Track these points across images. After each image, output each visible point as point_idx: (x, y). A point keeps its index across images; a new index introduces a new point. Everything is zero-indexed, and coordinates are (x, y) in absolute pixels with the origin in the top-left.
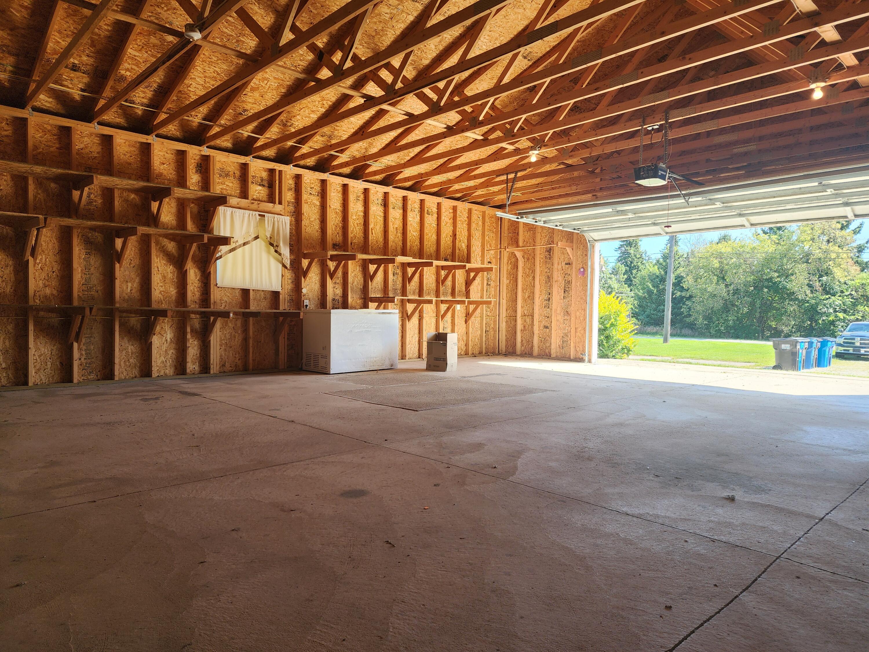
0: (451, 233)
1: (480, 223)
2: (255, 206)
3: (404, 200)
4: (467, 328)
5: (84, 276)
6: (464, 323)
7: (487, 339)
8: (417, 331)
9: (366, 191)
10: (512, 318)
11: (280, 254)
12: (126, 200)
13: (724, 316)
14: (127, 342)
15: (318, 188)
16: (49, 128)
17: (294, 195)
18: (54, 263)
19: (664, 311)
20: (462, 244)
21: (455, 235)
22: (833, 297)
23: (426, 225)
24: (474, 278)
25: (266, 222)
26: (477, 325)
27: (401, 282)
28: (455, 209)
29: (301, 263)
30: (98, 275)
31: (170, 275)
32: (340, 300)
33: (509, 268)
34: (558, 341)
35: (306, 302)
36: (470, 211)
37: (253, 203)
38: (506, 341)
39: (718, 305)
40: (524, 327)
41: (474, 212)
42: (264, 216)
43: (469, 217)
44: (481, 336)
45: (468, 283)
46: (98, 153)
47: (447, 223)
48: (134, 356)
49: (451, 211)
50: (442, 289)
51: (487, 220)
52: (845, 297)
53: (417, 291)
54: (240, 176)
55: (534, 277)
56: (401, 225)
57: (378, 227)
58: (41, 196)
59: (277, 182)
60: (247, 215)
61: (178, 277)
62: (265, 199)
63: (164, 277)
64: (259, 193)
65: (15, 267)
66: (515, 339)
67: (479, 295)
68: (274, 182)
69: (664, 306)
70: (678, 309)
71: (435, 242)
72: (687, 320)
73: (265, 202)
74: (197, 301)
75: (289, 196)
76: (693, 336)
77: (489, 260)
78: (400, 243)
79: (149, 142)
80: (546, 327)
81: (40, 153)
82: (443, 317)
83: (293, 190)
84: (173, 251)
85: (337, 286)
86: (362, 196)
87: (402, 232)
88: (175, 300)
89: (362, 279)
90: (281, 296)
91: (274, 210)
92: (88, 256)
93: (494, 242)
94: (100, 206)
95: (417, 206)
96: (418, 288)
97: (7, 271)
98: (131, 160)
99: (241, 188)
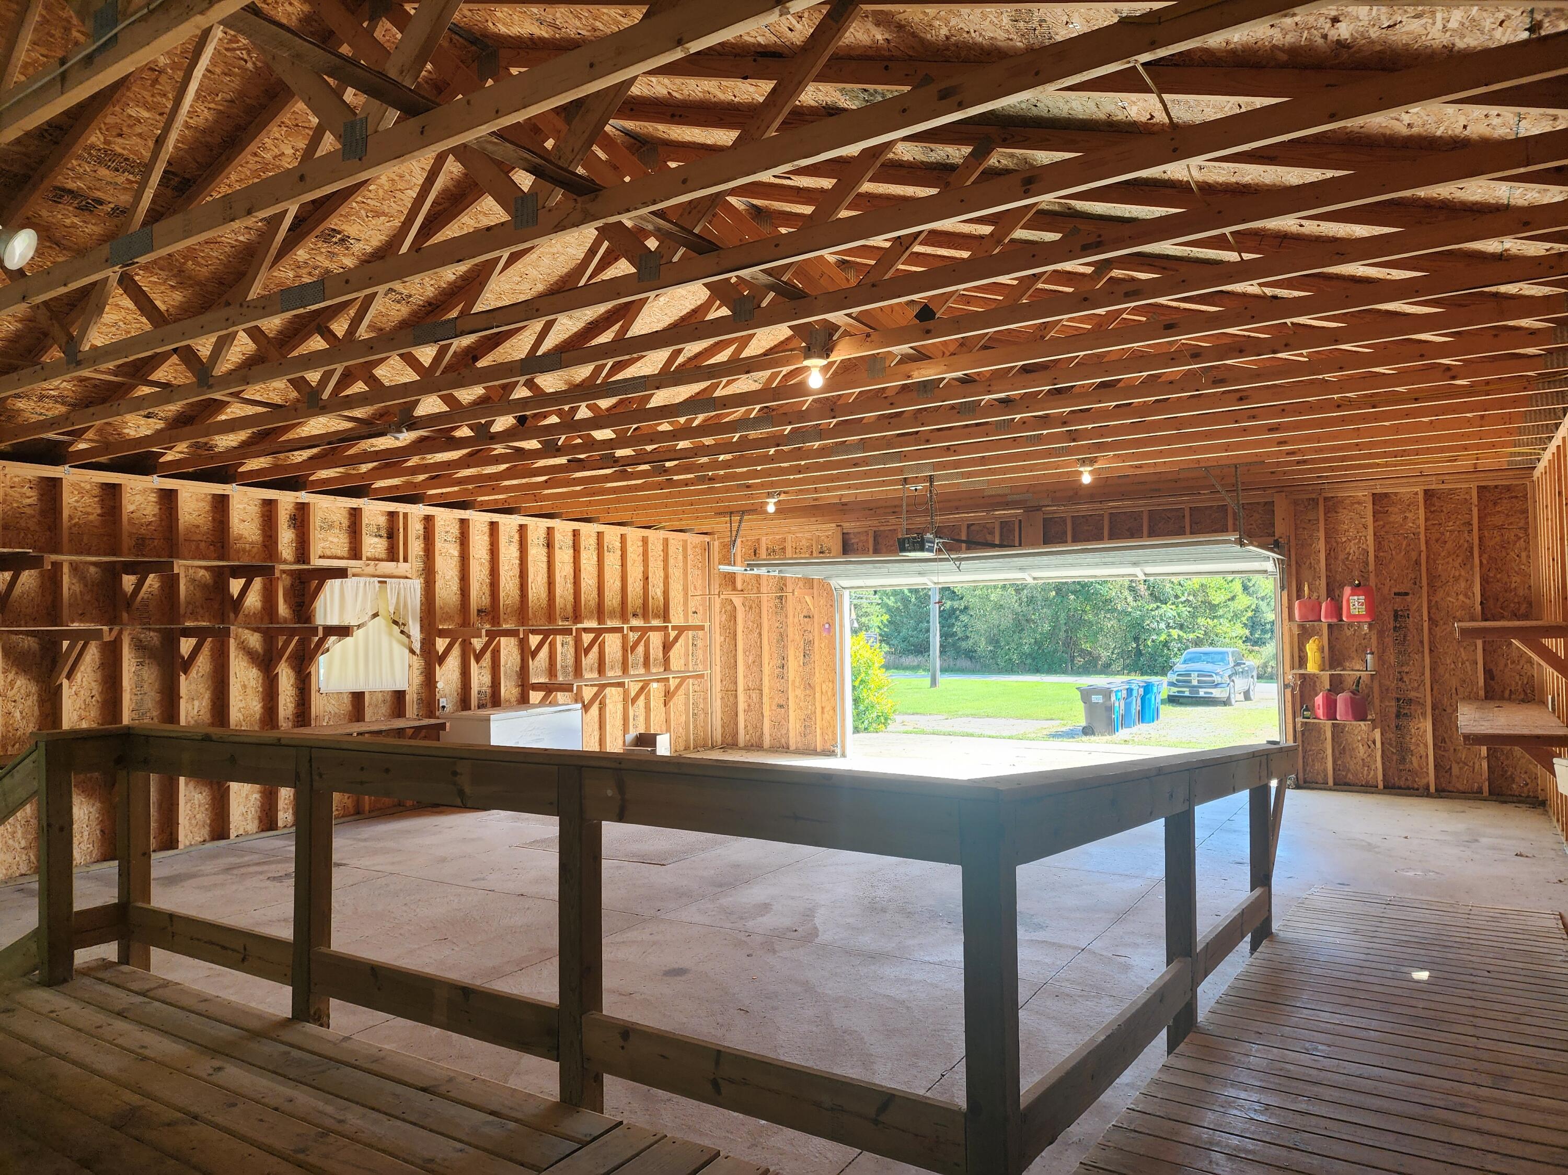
0: (640, 576)
1: (680, 557)
2: (370, 569)
3: (574, 536)
4: (667, 713)
5: (134, 698)
6: (662, 706)
7: (695, 727)
8: (597, 726)
9: (522, 529)
10: (731, 692)
11: (409, 637)
12: (193, 580)
13: (1016, 637)
14: (192, 788)
15: (455, 530)
16: (88, 487)
17: (422, 546)
18: (93, 684)
19: (928, 631)
20: (656, 591)
21: (647, 578)
22: (1163, 606)
23: (607, 568)
24: (676, 639)
25: (389, 590)
26: (682, 708)
27: (573, 654)
28: (645, 541)
29: (434, 645)
30: (153, 694)
31: (253, 683)
32: (489, 691)
33: (723, 619)
34: (798, 726)
35: (443, 702)
36: (666, 541)
37: (368, 565)
38: (723, 726)
39: (1007, 621)
40: (749, 706)
41: (671, 542)
42: (385, 582)
43: (666, 550)
44: (687, 723)
45: (667, 647)
46: (154, 515)
47: (634, 561)
48: (203, 809)
49: (640, 544)
50: (630, 658)
51: (689, 552)
52: (1180, 605)
53: (596, 665)
54: (349, 527)
55: (760, 634)
56: (572, 571)
57: (539, 579)
58: (77, 588)
59: (401, 530)
60: (362, 585)
61: (263, 684)
62: (384, 556)
63: (244, 686)
64: (375, 547)
65: (40, 695)
66: (737, 725)
67: (682, 662)
68: (395, 531)
69: (928, 622)
70: (949, 627)
71: (619, 592)
72: (964, 645)
73: (382, 560)
74: (291, 717)
75: (416, 547)
76: (973, 671)
77: (694, 610)
78: (571, 598)
79: (226, 493)
80: (781, 706)
81: (75, 525)
82: (634, 700)
83: (422, 538)
84: (257, 646)
85: (483, 671)
86: (517, 537)
87: (572, 581)
88: (260, 718)
89: (519, 656)
90: (407, 697)
91: (396, 573)
92: (141, 667)
93: (700, 582)
94: (156, 592)
95: (593, 541)
96: (597, 661)
97: (29, 703)
98: (200, 521)
99: (350, 543)
